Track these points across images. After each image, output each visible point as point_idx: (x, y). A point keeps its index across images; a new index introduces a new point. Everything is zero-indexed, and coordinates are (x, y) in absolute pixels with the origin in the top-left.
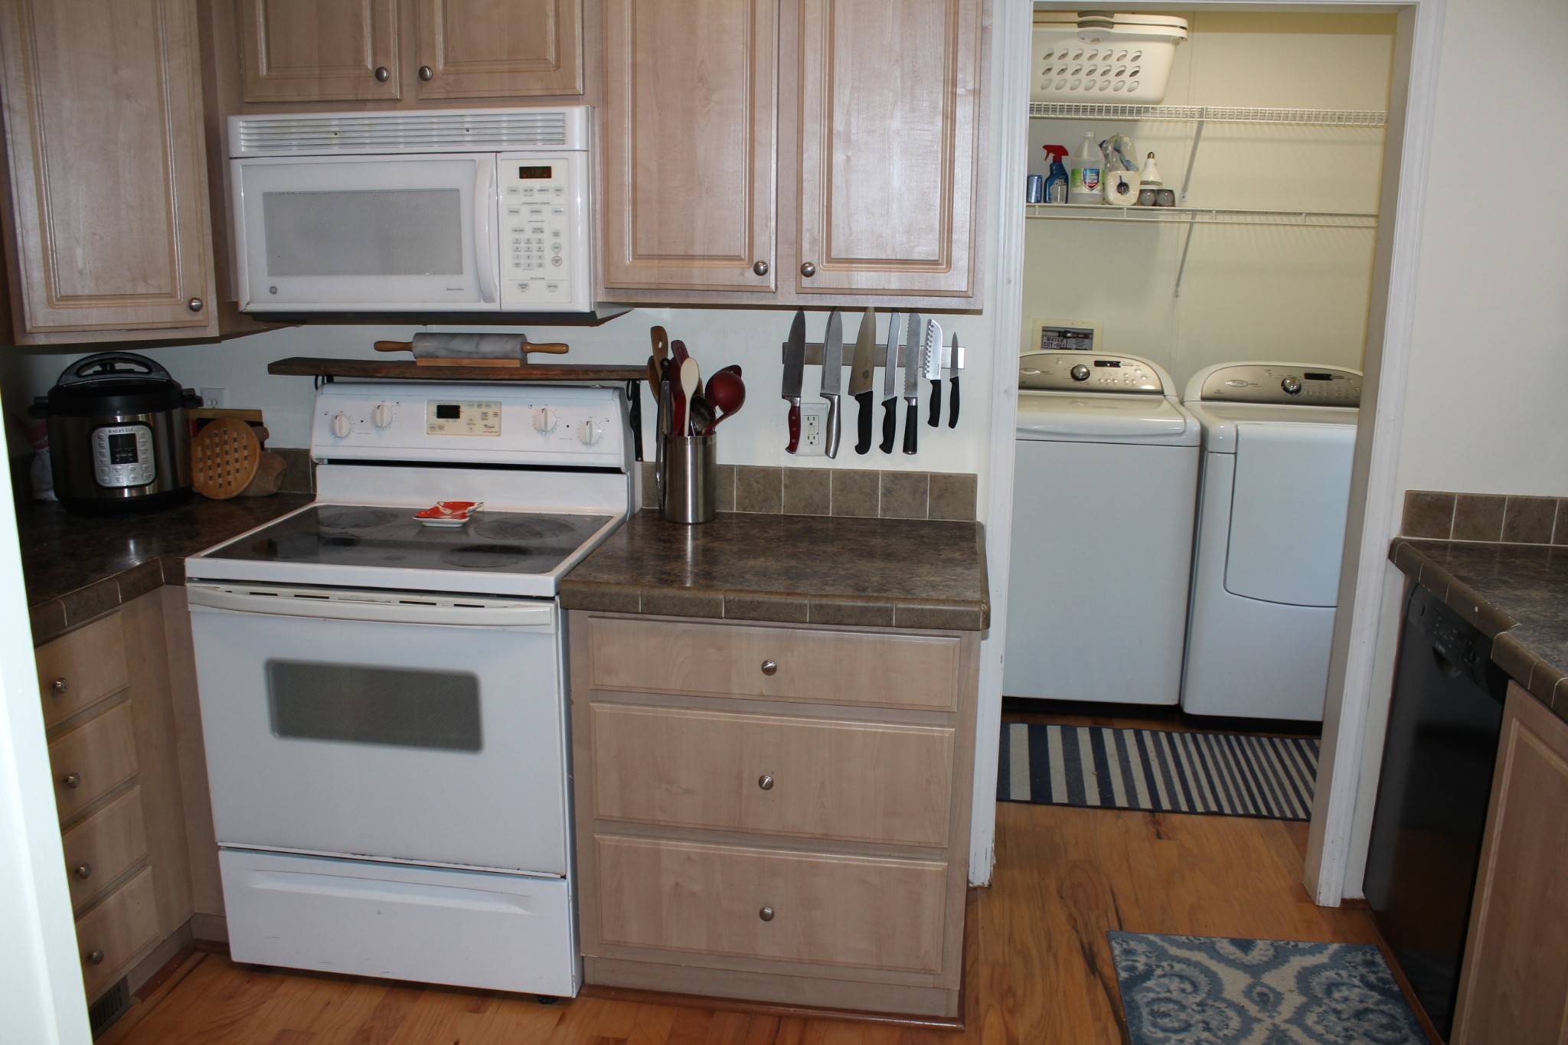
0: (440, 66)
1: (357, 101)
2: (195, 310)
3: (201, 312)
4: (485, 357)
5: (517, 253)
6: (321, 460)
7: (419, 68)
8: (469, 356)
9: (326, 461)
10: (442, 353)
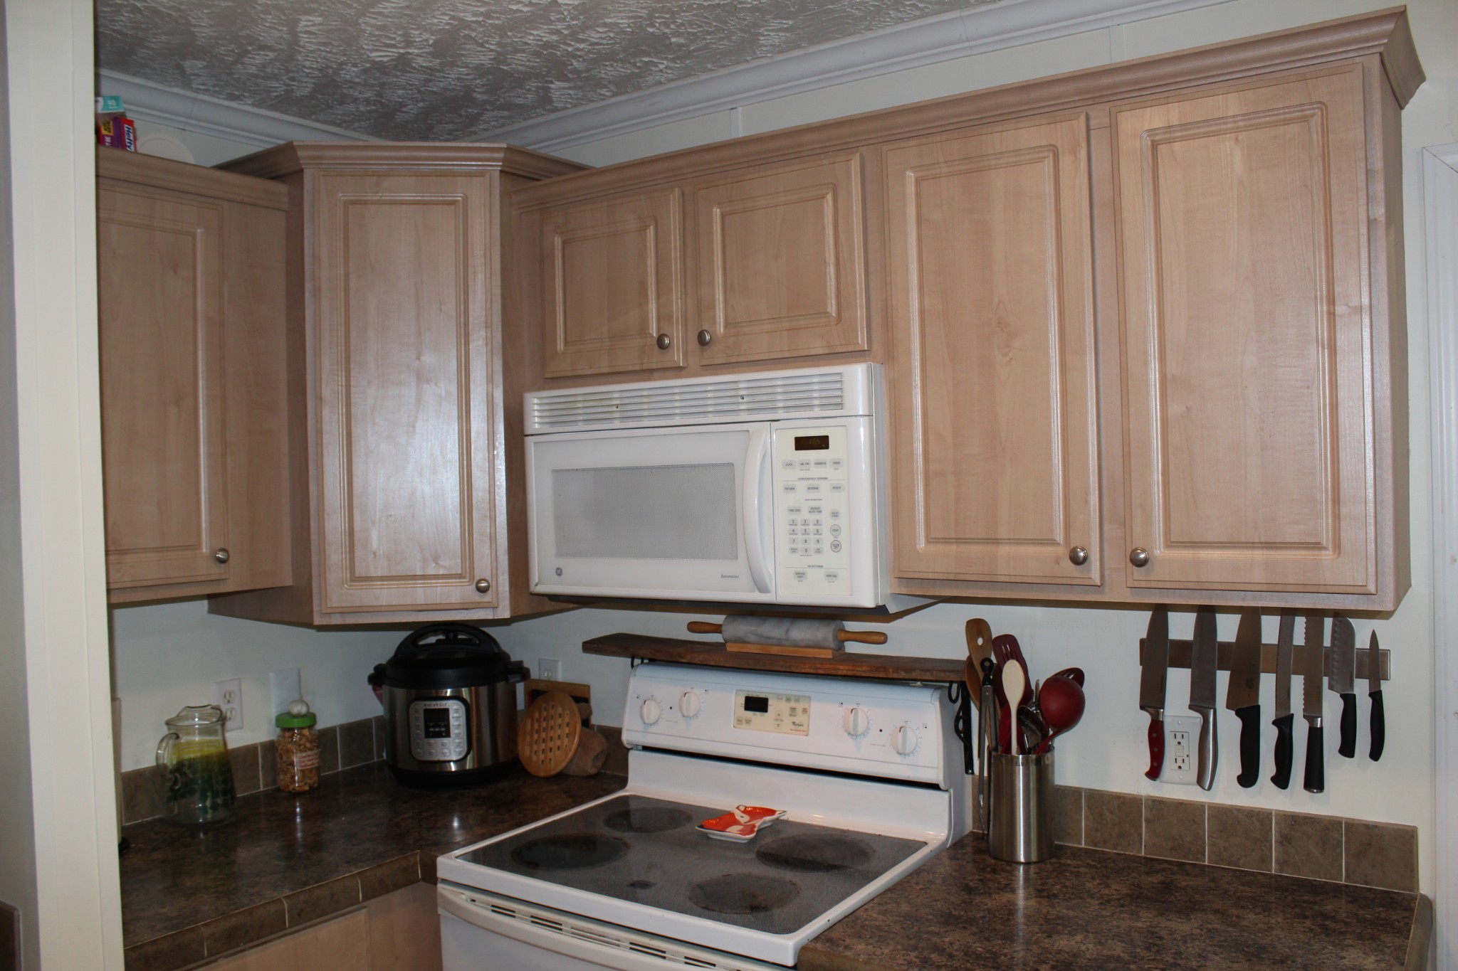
0: (721, 329)
1: (643, 371)
2: (482, 591)
3: (490, 592)
4: (796, 645)
5: (794, 537)
6: (635, 747)
7: (700, 330)
8: (779, 643)
9: (640, 748)
10: (752, 638)
